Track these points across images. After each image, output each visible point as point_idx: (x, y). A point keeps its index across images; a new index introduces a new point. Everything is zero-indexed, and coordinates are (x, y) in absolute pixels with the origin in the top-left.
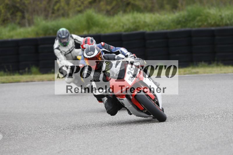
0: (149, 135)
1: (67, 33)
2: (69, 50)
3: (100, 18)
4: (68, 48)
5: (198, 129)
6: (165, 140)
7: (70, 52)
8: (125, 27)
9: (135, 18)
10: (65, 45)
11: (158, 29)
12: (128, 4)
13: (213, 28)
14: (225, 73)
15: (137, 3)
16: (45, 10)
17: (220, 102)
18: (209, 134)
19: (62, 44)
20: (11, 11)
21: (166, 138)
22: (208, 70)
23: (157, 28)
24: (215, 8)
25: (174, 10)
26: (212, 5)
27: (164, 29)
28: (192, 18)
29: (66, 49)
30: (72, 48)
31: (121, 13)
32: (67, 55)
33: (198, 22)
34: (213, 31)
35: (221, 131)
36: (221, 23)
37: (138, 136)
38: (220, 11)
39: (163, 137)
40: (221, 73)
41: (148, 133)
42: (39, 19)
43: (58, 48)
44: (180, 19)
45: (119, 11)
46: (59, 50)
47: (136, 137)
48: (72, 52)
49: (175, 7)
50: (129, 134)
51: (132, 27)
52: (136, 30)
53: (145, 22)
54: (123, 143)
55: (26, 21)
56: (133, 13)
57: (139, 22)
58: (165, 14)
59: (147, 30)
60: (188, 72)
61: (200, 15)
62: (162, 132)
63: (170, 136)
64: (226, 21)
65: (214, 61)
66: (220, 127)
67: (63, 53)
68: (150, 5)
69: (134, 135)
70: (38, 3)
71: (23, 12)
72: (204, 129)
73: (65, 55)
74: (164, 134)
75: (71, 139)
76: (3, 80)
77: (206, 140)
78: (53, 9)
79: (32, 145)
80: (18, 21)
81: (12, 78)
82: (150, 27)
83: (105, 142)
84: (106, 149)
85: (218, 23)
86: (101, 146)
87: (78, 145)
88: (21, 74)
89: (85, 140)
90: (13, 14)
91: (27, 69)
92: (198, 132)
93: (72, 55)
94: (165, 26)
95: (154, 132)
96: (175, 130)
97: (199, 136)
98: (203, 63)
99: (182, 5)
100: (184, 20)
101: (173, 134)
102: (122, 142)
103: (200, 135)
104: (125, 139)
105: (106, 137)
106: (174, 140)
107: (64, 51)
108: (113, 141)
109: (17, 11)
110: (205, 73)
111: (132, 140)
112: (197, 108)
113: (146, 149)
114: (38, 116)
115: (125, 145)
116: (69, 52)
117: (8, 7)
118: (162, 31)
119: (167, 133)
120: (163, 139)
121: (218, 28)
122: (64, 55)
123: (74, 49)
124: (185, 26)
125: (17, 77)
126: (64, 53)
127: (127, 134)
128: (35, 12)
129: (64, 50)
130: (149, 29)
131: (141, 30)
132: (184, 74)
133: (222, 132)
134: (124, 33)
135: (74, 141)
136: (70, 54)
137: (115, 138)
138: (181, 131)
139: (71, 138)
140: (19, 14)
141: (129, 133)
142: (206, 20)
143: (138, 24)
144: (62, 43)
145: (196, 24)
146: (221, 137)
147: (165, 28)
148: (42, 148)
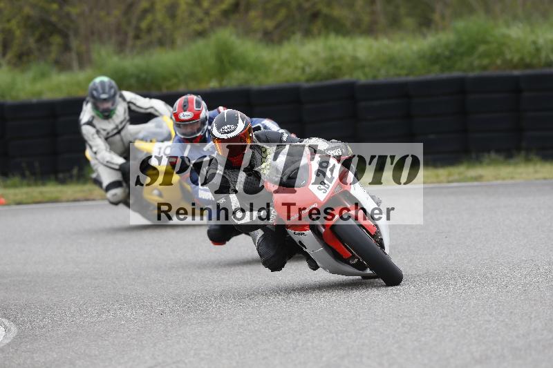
0: (364, 326)
1: (111, 87)
2: (117, 127)
3: (250, 49)
4: (114, 123)
5: (480, 312)
6: (402, 338)
7: (119, 132)
8: (307, 70)
9: (331, 49)
10: (107, 115)
11: (385, 75)
12: (315, 15)
13: (516, 73)
14: (545, 179)
15: (337, 12)
16: (118, 30)
17: (532, 248)
18: (507, 324)
19: (100, 114)
20: (37, 34)
21: (406, 333)
22: (505, 170)
23: (383, 72)
24: (521, 25)
25: (424, 30)
26: (515, 18)
27: (399, 75)
28: (467, 47)
29: (109, 126)
30: (124, 124)
31: (298, 36)
32: (111, 139)
33: (481, 57)
34: (516, 79)
35: (535, 317)
36: (535, 61)
37: (339, 327)
38: (532, 31)
39: (398, 330)
40: (537, 179)
41: (363, 321)
42: (103, 53)
43: (90, 123)
44: (439, 51)
45: (294, 33)
46: (94, 126)
47: (333, 331)
48: (123, 133)
49: (426, 23)
50: (317, 324)
51: (324, 69)
52: (334, 76)
53: (355, 59)
54: (303, 345)
55: (74, 55)
56: (327, 36)
57: (341, 58)
58: (402, 39)
59: (361, 78)
60: (456, 177)
61: (485, 42)
62: (395, 319)
63: (415, 328)
64: (547, 57)
65: (519, 149)
66: (532, 307)
67: (101, 134)
68: (366, 19)
69: (329, 326)
70: (102, 14)
71: (65, 36)
72: (496, 311)
73: (106, 139)
74: (400, 324)
75: (179, 335)
76: (19, 198)
77: (500, 339)
78: (138, 29)
79: (87, 352)
80: (53, 55)
81: (41, 193)
82: (367, 70)
83: (260, 343)
84: (264, 358)
85: (528, 60)
86: (251, 352)
87: (196, 349)
88: (63, 182)
89: (213, 339)
90: (42, 39)
91: (75, 171)
92: (480, 318)
93: (122, 140)
94: (402, 68)
95: (378, 320)
96: (426, 314)
97: (483, 328)
98: (493, 155)
99: (443, 17)
100: (447, 53)
101: (423, 324)
102: (300, 343)
103: (487, 326)
104: (307, 335)
105: (263, 330)
106: (423, 339)
107: (104, 130)
108: (279, 340)
109: (51, 34)
110: (497, 179)
111: (324, 338)
112: (479, 263)
113: (358, 360)
114: (101, 281)
115: (308, 349)
116: (115, 131)
117: (30, 24)
118: (396, 79)
119: (408, 322)
120: (397, 335)
121: (529, 72)
122: (103, 139)
123: (128, 123)
124: (450, 68)
125: (51, 189)
126: (104, 133)
127: (311, 324)
128: (94, 34)
129: (104, 127)
130: (365, 74)
131: (347, 78)
132: (449, 182)
133: (539, 319)
134: (306, 85)
135: (186, 341)
136: (117, 137)
137: (285, 333)
138: (440, 315)
139: (180, 333)
140: (57, 40)
141: (318, 322)
142: (501, 53)
143: (338, 63)
144: (101, 110)
145: (476, 63)
146: (535, 330)
147: (404, 72)
148: (110, 359)
